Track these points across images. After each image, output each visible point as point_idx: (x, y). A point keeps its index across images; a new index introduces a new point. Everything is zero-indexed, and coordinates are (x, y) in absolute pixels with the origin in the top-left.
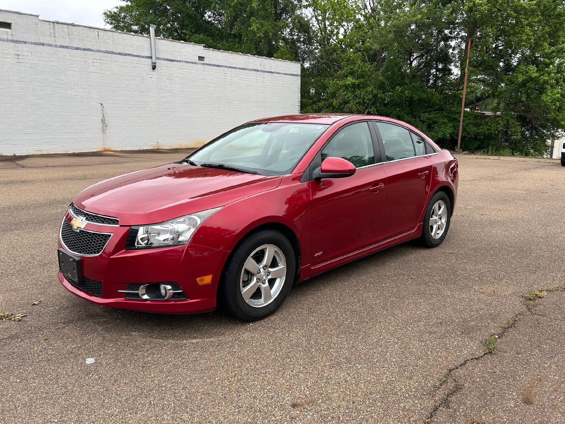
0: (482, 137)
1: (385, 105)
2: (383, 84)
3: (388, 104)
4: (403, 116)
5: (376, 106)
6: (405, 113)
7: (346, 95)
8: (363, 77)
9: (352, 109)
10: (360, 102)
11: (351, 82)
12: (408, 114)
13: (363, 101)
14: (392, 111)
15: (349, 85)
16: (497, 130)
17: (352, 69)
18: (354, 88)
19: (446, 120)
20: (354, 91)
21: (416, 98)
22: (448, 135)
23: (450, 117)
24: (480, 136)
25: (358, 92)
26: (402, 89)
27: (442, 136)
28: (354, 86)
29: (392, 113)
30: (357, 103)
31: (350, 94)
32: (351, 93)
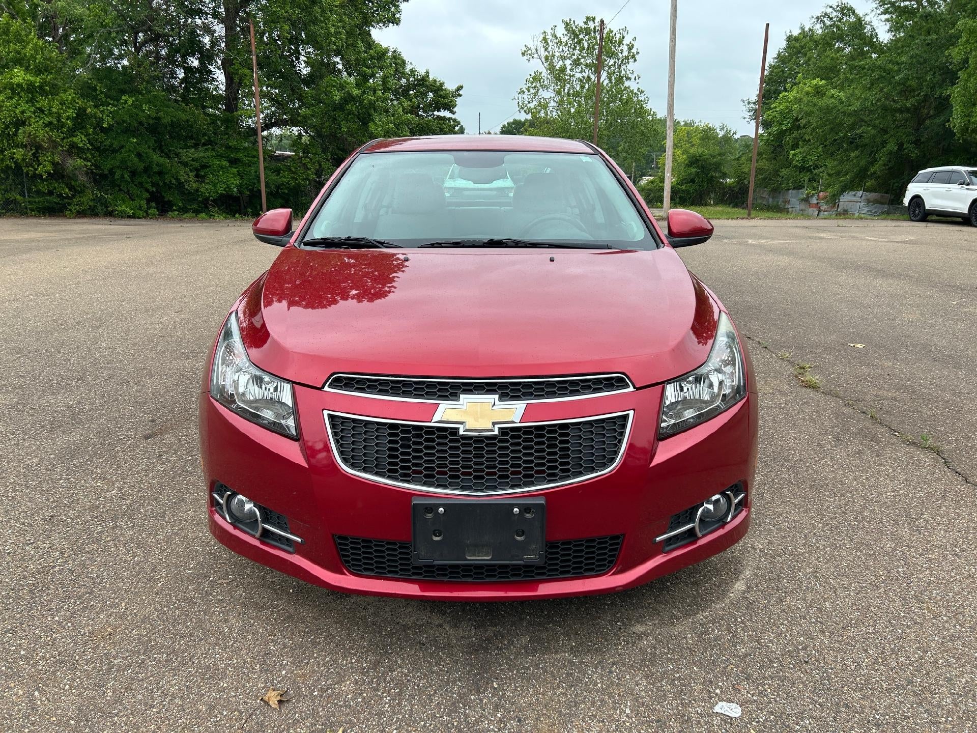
0: (286, 191)
1: (103, 130)
2: (89, 87)
3: (110, 128)
4: (146, 153)
5: (87, 132)
6: (149, 147)
7: (16, 107)
8: (47, 70)
9: (37, 137)
10: (50, 123)
11: (24, 79)
12: (154, 150)
13: (59, 121)
14: (123, 143)
15: (19, 85)
16: (307, 179)
17: (18, 53)
18: (32, 93)
19: (225, 163)
20: (31, 99)
21: (167, 120)
22: (235, 189)
23: (227, 157)
24: (282, 189)
25: (43, 102)
26: (133, 101)
27: (225, 190)
28: (31, 89)
29: (122, 147)
30: (46, 125)
31: (24, 106)
32: (27, 103)
